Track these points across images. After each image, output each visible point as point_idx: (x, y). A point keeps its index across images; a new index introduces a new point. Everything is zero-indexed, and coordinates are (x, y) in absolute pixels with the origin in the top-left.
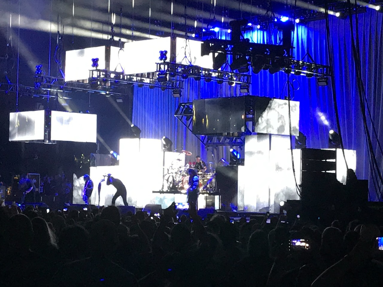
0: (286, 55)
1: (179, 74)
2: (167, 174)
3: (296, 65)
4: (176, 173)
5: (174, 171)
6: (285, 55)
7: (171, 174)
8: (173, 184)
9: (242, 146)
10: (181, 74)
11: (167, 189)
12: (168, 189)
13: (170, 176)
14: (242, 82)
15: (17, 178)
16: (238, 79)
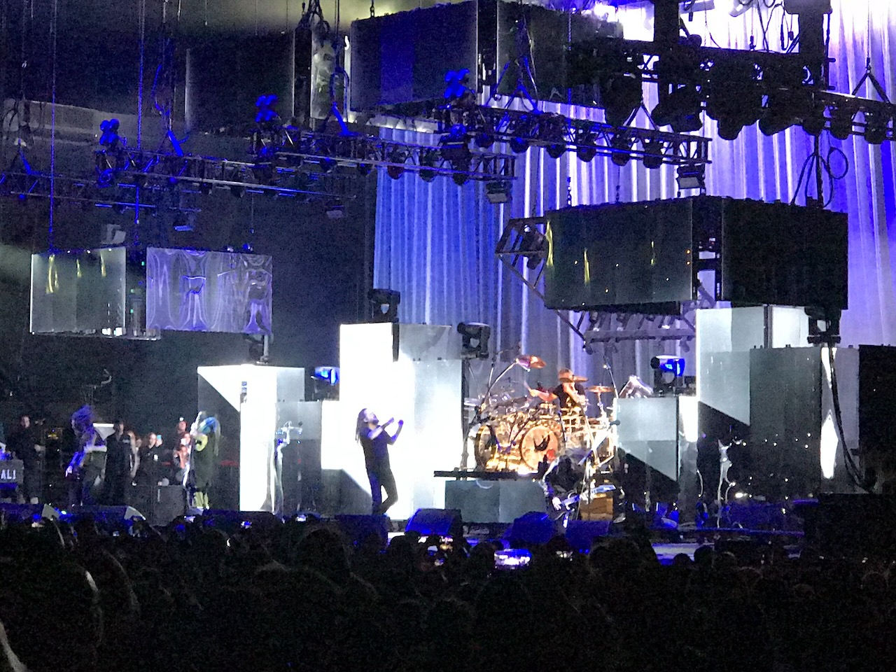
0: (810, 80)
1: (504, 138)
6: (807, 80)
9: (689, 339)
10: (509, 138)
14: (682, 158)
15: (55, 435)
16: (671, 148)
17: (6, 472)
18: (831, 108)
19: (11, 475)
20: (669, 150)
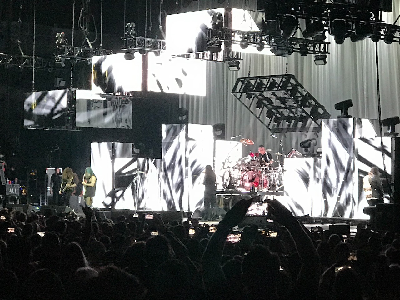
0: (373, 18)
1: (237, 43)
2: (223, 168)
3: (386, 30)
4: (234, 168)
5: (231, 166)
7: (228, 169)
8: (230, 181)
9: (318, 132)
11: (222, 188)
12: (224, 188)
13: (226, 171)
14: (317, 51)
15: (33, 173)
16: (312, 47)
17: (12, 190)
18: (384, 30)
19: (14, 191)
20: (311, 48)
